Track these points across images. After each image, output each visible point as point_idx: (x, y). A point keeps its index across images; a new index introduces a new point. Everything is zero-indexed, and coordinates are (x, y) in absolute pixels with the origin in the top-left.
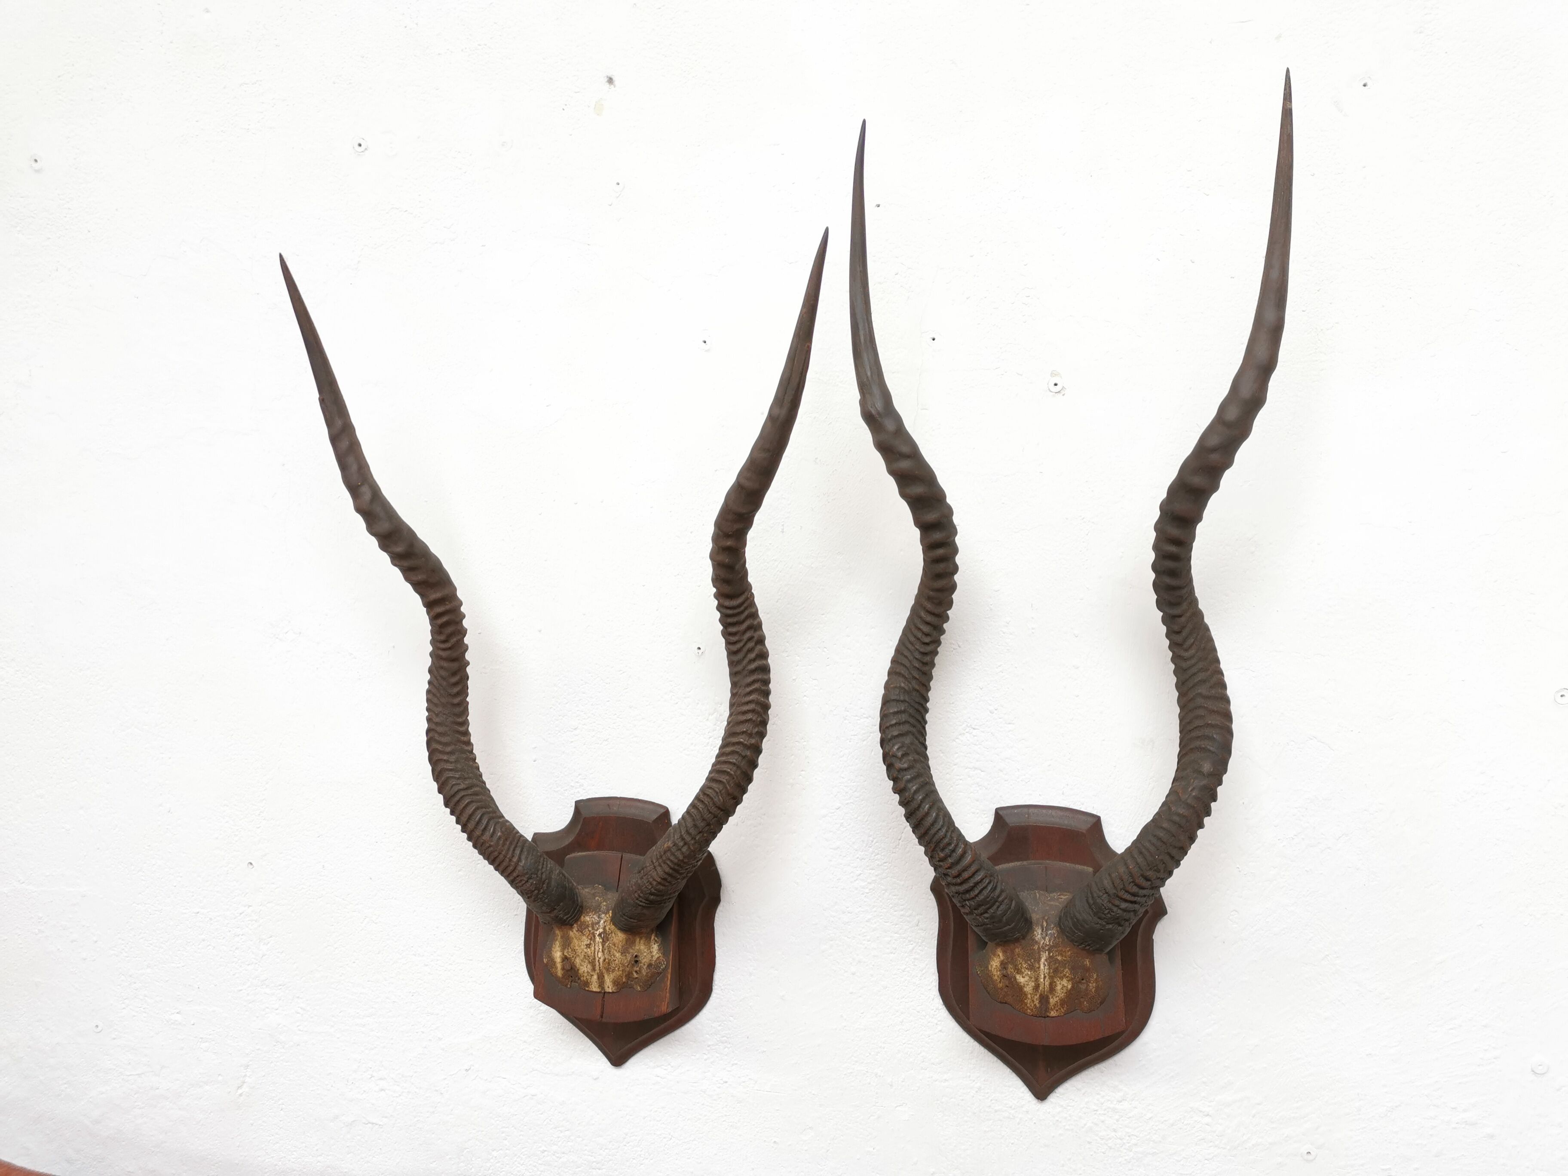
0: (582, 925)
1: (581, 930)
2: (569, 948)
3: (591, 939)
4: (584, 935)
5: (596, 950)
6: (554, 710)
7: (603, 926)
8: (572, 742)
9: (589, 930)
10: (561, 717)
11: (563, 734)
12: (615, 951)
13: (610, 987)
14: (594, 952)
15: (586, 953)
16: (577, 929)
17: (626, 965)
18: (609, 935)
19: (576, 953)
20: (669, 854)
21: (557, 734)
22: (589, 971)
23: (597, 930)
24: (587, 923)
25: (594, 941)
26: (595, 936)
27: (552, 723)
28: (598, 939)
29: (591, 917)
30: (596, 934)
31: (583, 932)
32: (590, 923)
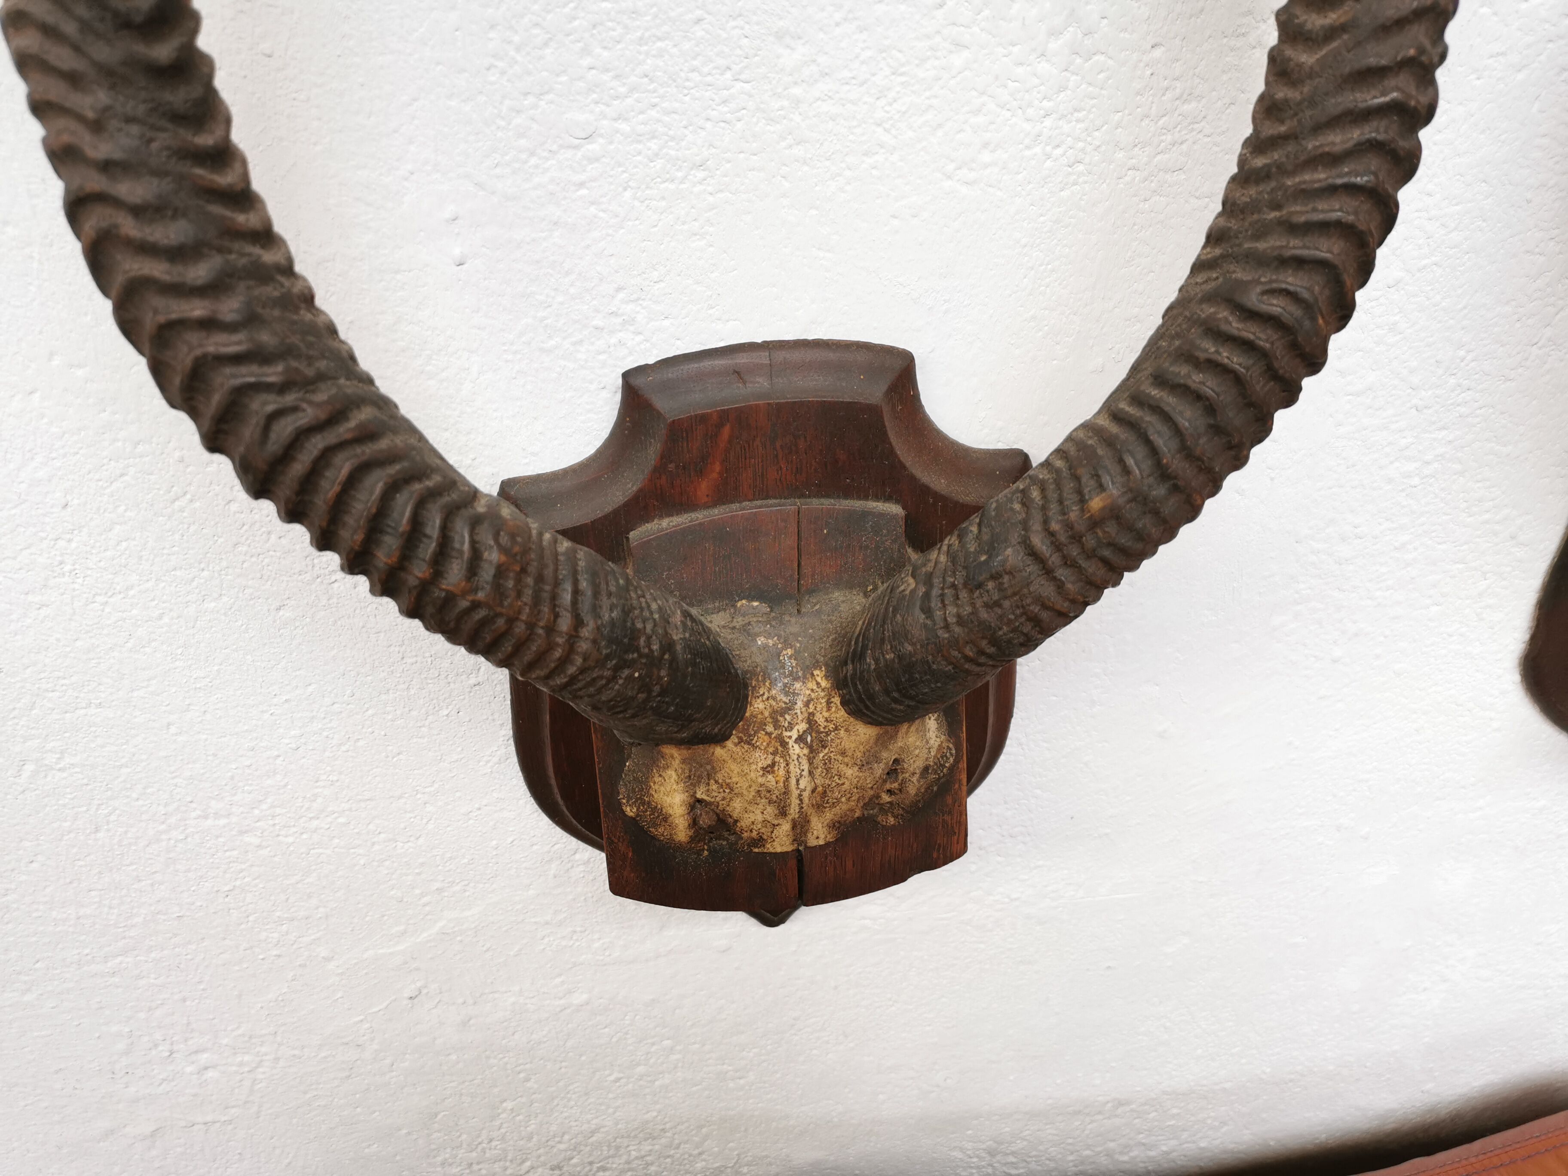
0: (749, 726)
1: (748, 741)
2: (712, 781)
3: (774, 753)
4: (755, 747)
5: (792, 775)
6: (503, 73)
7: (806, 715)
8: (582, 185)
9: (767, 733)
10: (531, 100)
11: (547, 159)
12: (843, 768)
13: (822, 836)
14: (787, 779)
15: (761, 785)
16: (736, 741)
17: (870, 786)
18: (827, 734)
19: (732, 790)
20: (1111, 528)
21: (526, 162)
22: (769, 819)
23: (791, 727)
24: (760, 716)
25: (786, 755)
26: (784, 744)
27: (503, 123)
28: (796, 750)
29: (765, 697)
30: (790, 737)
31: (754, 742)
32: (767, 714)
